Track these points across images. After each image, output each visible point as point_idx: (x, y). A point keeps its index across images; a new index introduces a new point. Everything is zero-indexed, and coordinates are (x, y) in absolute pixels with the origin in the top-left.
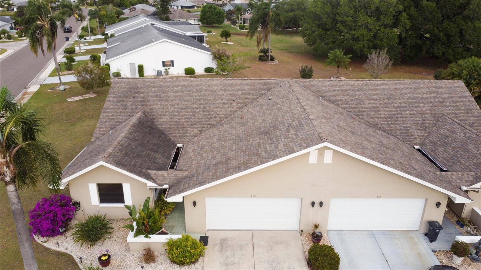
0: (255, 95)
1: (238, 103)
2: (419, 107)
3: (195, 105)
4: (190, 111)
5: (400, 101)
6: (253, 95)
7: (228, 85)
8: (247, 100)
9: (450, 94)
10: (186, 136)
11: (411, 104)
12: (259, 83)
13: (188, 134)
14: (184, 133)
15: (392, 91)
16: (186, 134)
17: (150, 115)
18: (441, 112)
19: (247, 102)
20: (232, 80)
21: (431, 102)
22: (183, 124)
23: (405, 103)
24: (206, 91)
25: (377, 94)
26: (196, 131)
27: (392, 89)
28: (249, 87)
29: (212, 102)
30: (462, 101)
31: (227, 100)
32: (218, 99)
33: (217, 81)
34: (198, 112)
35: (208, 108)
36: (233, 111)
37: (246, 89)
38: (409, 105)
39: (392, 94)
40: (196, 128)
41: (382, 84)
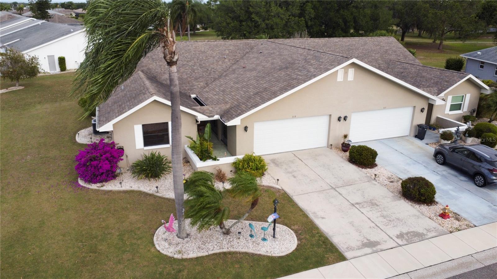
0: (242, 53)
1: (229, 60)
2: (372, 56)
3: (190, 64)
4: (187, 68)
5: (357, 52)
6: (240, 53)
7: (214, 46)
8: (237, 57)
9: (389, 46)
10: (195, 88)
11: (366, 54)
12: (241, 43)
13: (196, 87)
14: (191, 86)
15: (349, 46)
16: (194, 87)
17: (149, 74)
18: (388, 58)
19: (237, 58)
20: (215, 42)
21: (379, 52)
22: (187, 79)
23: (361, 53)
24: (195, 51)
25: (339, 48)
26: (202, 84)
27: (348, 44)
28: (233, 47)
29: (205, 60)
30: (399, 50)
31: (218, 58)
32: (209, 57)
33: (202, 43)
34: (196, 69)
35: (204, 65)
36: (228, 67)
37: (231, 48)
38: (365, 55)
39: (349, 48)
40: (201, 82)
41: (339, 41)
